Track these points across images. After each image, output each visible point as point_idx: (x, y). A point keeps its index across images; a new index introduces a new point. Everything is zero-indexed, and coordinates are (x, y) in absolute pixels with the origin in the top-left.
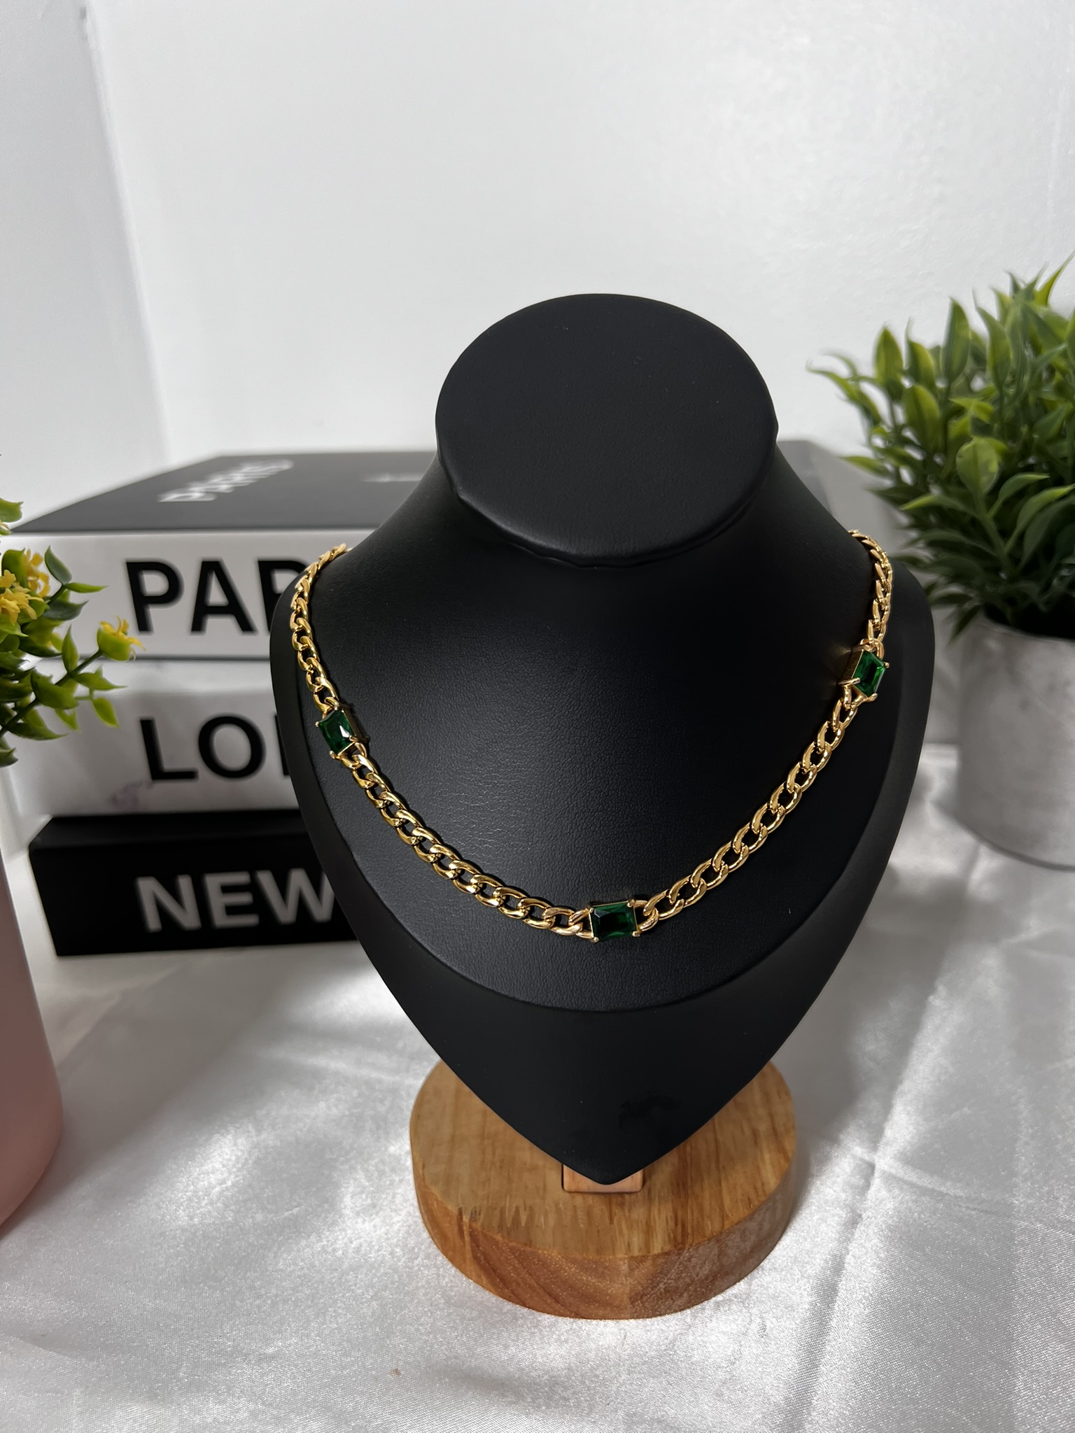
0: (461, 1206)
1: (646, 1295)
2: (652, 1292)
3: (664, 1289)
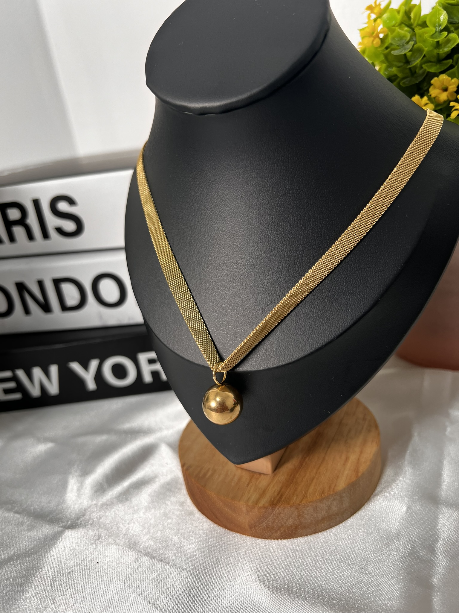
1: (257, 526)
2: (260, 526)
3: (266, 525)
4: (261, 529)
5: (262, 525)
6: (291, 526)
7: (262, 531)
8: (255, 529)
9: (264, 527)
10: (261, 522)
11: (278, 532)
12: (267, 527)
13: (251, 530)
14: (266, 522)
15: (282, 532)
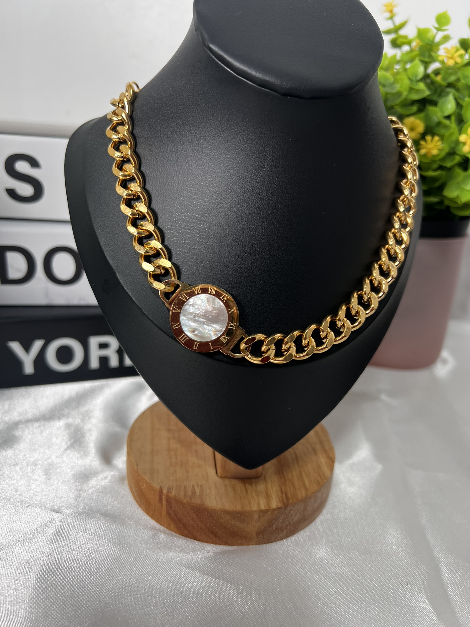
0: (161, 485)
1: (265, 531)
2: (269, 530)
3: (275, 528)
4: (269, 533)
5: (271, 528)
6: (296, 522)
7: (270, 535)
8: (262, 535)
9: (273, 530)
10: (271, 525)
11: (285, 531)
12: (276, 529)
13: (258, 538)
14: (276, 523)
15: (287, 530)
